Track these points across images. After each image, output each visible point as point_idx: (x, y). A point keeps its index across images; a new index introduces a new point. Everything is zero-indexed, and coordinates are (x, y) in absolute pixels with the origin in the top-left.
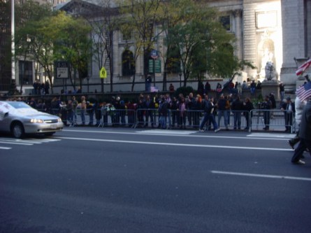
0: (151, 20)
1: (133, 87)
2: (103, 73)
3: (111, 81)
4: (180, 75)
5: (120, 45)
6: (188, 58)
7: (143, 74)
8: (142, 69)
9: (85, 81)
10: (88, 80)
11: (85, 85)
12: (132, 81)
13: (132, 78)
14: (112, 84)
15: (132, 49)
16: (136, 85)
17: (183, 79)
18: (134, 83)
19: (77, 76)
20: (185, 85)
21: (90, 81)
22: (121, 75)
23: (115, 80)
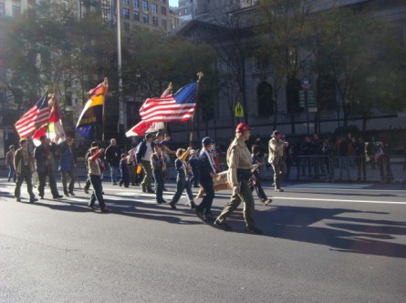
0: (295, 40)
2: (239, 110)
4: (338, 111)
5: (254, 76)
6: (348, 88)
7: (286, 112)
8: (285, 106)
9: (211, 124)
10: (215, 122)
11: (212, 129)
12: (272, 122)
13: (272, 118)
15: (270, 80)
17: (342, 116)
18: (275, 125)
20: (346, 124)
21: (218, 124)
22: (257, 114)
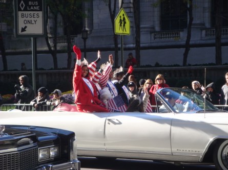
1: (186, 55)
2: (123, 22)
3: (138, 42)
7: (208, 25)
8: (207, 15)
9: (78, 40)
10: (85, 39)
12: (184, 43)
13: (183, 35)
14: (138, 48)
16: (192, 50)
18: (187, 46)
19: (60, 30)
22: (157, 29)
23: (145, 39)
